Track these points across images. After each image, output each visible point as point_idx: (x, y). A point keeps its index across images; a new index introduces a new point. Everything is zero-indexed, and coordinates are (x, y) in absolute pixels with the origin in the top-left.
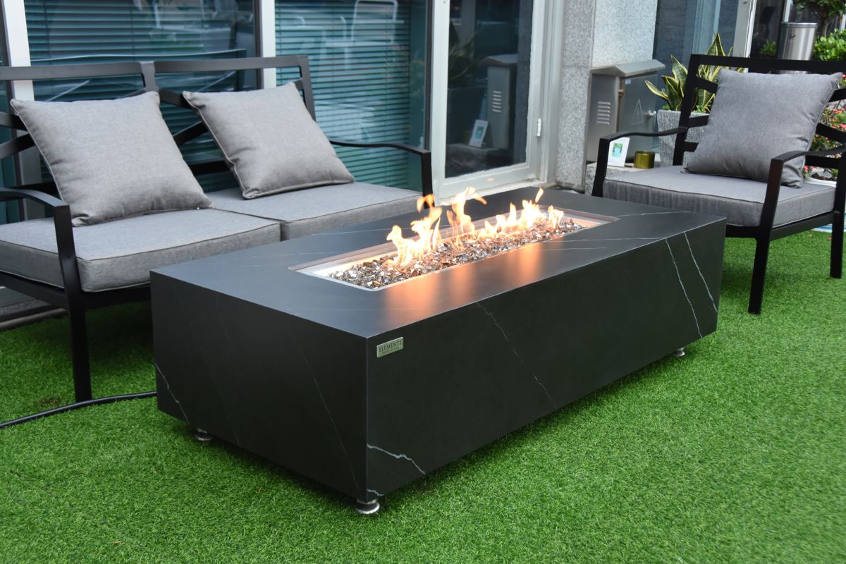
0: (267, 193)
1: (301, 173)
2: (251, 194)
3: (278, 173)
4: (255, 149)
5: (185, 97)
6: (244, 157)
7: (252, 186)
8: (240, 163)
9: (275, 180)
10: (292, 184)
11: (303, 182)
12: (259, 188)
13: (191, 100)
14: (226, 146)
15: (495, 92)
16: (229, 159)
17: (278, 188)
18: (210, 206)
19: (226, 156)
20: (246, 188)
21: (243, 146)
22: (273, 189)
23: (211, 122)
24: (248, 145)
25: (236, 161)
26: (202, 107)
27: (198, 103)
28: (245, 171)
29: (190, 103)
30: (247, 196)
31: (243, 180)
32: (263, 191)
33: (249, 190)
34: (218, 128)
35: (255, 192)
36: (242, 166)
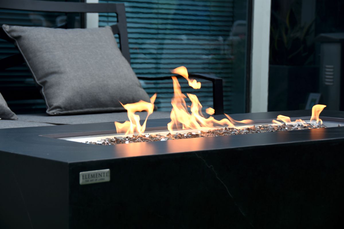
0: (70, 112)
1: (104, 97)
2: (53, 111)
3: (82, 95)
4: (61, 73)
5: (4, 30)
6: (51, 79)
7: (55, 104)
8: (48, 85)
9: (77, 100)
10: (95, 107)
11: (107, 106)
12: (62, 106)
13: (10, 32)
14: (36, 71)
15: (327, 66)
16: (38, 82)
17: (81, 108)
18: (12, 118)
19: (36, 80)
20: (50, 106)
21: (52, 70)
22: (76, 109)
23: (25, 50)
24: (56, 70)
25: (44, 83)
26: (19, 38)
27: (15, 34)
28: (51, 91)
29: (8, 35)
30: (51, 112)
31: (48, 99)
32: (66, 109)
33: (52, 107)
34: (31, 55)
35: (58, 110)
36: (49, 87)
